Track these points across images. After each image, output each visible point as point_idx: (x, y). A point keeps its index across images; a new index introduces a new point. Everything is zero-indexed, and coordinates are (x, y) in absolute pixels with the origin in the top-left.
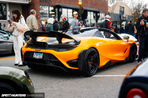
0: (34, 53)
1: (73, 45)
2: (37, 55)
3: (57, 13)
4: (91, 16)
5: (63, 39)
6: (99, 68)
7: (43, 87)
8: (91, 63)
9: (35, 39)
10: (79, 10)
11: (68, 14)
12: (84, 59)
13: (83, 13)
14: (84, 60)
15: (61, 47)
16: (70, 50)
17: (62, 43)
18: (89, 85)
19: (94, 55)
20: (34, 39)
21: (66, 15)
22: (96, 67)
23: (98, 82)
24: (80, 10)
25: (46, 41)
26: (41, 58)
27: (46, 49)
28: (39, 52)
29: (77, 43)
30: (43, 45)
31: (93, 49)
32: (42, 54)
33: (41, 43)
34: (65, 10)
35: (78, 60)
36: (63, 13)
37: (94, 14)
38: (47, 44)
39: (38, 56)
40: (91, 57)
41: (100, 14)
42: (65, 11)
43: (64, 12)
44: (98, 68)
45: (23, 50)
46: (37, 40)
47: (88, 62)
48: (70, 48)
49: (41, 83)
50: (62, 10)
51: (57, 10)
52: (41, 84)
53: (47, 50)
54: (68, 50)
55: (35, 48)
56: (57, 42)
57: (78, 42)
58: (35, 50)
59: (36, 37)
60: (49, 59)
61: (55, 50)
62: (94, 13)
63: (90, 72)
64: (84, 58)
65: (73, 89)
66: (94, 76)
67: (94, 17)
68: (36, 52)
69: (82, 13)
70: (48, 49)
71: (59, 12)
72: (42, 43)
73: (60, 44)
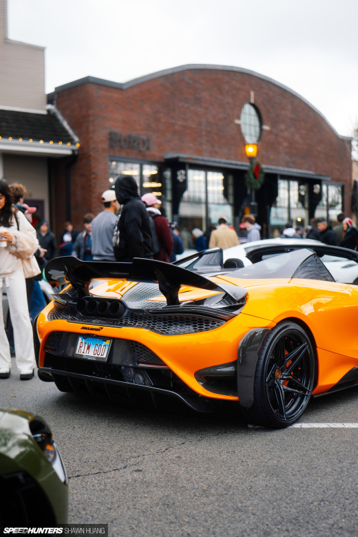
0: (80, 340)
1: (217, 311)
2: (88, 348)
3: (169, 185)
4: (292, 193)
5: (183, 288)
6: (316, 394)
7: (107, 469)
8: (285, 375)
9: (84, 286)
10: (246, 176)
11: (210, 188)
12: (258, 362)
13: (263, 186)
14: (261, 367)
15: (176, 318)
16: (207, 329)
17: (179, 303)
18: (275, 462)
19: (297, 347)
20: (81, 289)
21: (200, 192)
22: (305, 391)
23: (310, 452)
24: (252, 176)
25: (122, 293)
26: (105, 356)
27: (122, 325)
28: (97, 337)
29: (234, 304)
30: (112, 311)
31: (293, 326)
32: (108, 343)
33: (103, 302)
34: (199, 175)
35: (236, 368)
36: (190, 185)
37: (302, 187)
38: (125, 307)
39: (92, 348)
40: (286, 353)
41: (324, 188)
42: (196, 178)
43: (194, 181)
44: (312, 396)
45: (41, 326)
46: (91, 291)
47: (273, 375)
48: (207, 322)
49: (100, 450)
50: (186, 175)
51: (168, 174)
52: (99, 454)
53: (125, 329)
54: (201, 331)
55: (82, 319)
56: (161, 299)
57: (239, 301)
58: (83, 328)
59: (89, 281)
60: (133, 363)
61: (152, 329)
62: (299, 185)
63: (282, 412)
64: (259, 359)
65: (215, 478)
66: (297, 426)
67: (301, 199)
68: (86, 336)
69: (259, 186)
70: (130, 325)
71: (178, 181)
72: (109, 304)
73: (174, 307)
